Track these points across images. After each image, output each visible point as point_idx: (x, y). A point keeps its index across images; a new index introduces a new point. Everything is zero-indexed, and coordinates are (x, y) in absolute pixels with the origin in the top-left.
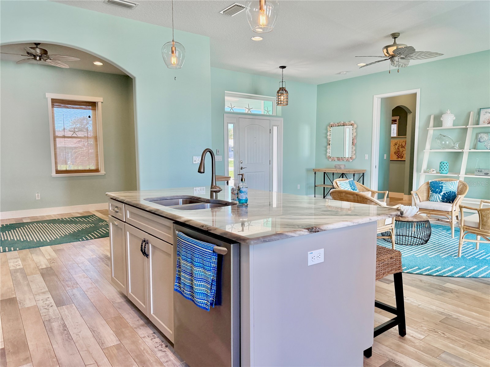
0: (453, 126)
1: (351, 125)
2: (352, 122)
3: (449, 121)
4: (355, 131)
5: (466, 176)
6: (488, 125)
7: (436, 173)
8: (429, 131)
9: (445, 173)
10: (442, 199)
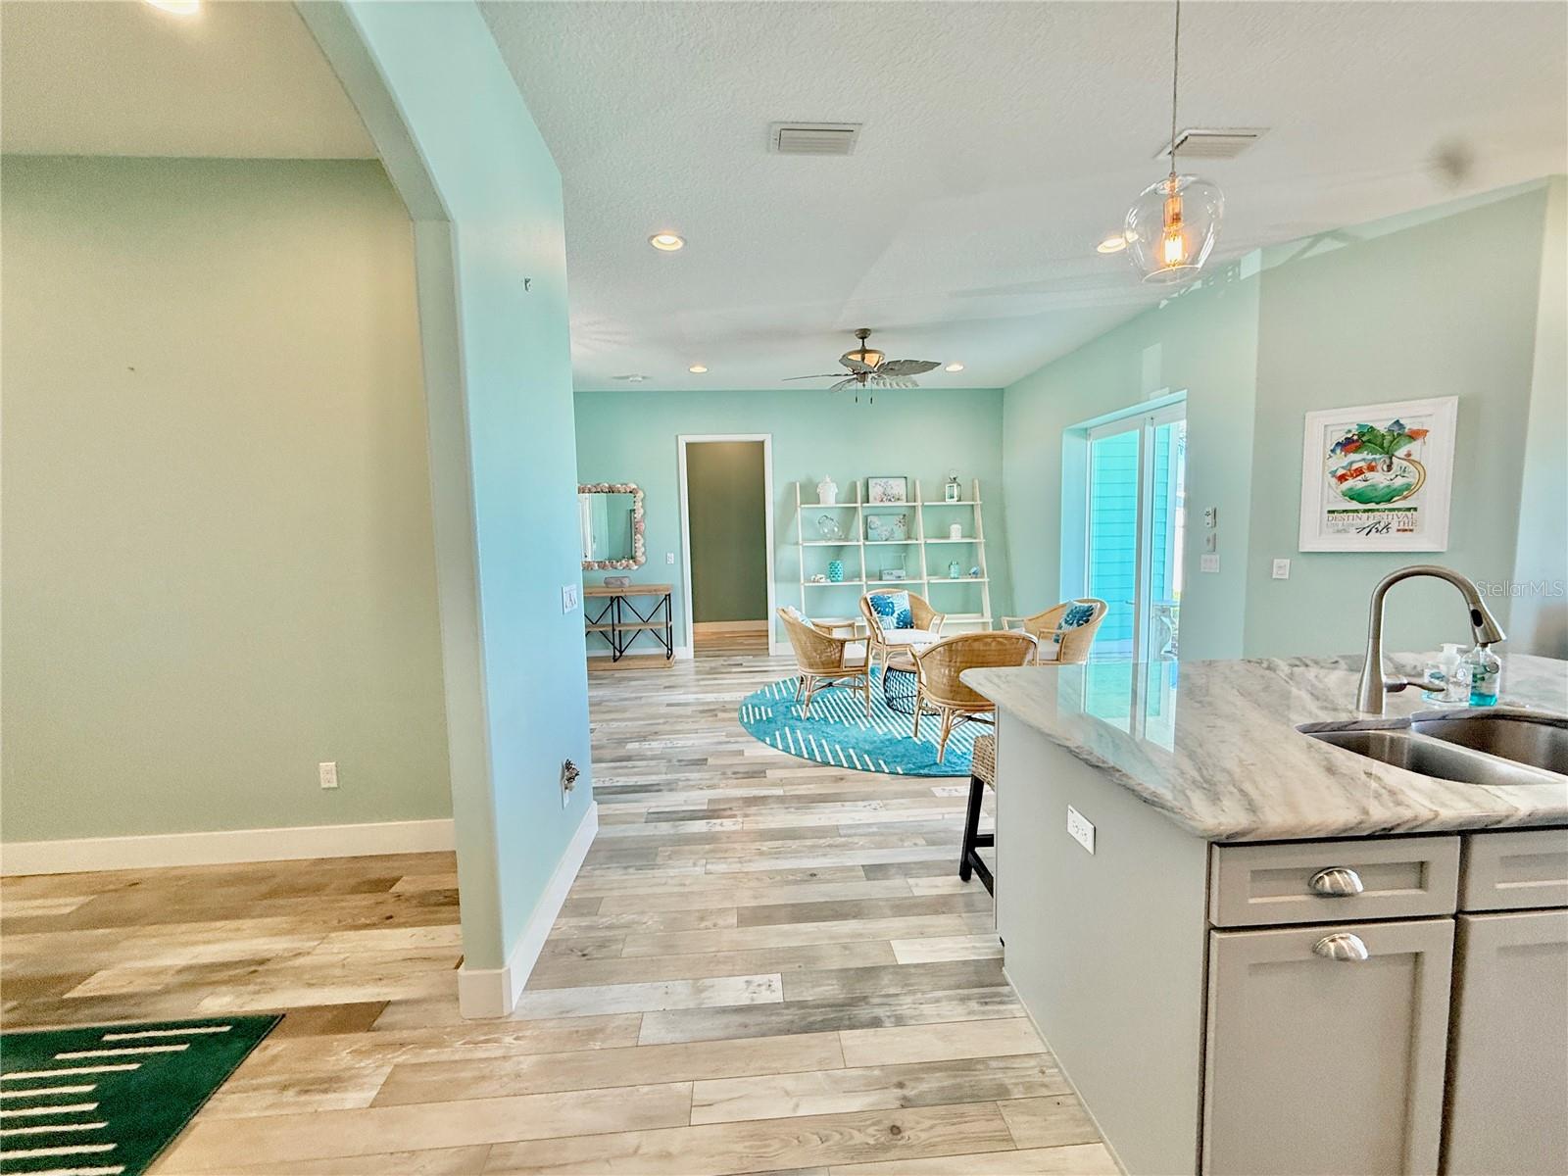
0: (837, 503)
1: (631, 492)
2: (634, 486)
3: (830, 495)
4: (640, 504)
5: (869, 583)
6: (882, 504)
7: (825, 582)
8: (799, 509)
9: (838, 581)
10: (898, 623)
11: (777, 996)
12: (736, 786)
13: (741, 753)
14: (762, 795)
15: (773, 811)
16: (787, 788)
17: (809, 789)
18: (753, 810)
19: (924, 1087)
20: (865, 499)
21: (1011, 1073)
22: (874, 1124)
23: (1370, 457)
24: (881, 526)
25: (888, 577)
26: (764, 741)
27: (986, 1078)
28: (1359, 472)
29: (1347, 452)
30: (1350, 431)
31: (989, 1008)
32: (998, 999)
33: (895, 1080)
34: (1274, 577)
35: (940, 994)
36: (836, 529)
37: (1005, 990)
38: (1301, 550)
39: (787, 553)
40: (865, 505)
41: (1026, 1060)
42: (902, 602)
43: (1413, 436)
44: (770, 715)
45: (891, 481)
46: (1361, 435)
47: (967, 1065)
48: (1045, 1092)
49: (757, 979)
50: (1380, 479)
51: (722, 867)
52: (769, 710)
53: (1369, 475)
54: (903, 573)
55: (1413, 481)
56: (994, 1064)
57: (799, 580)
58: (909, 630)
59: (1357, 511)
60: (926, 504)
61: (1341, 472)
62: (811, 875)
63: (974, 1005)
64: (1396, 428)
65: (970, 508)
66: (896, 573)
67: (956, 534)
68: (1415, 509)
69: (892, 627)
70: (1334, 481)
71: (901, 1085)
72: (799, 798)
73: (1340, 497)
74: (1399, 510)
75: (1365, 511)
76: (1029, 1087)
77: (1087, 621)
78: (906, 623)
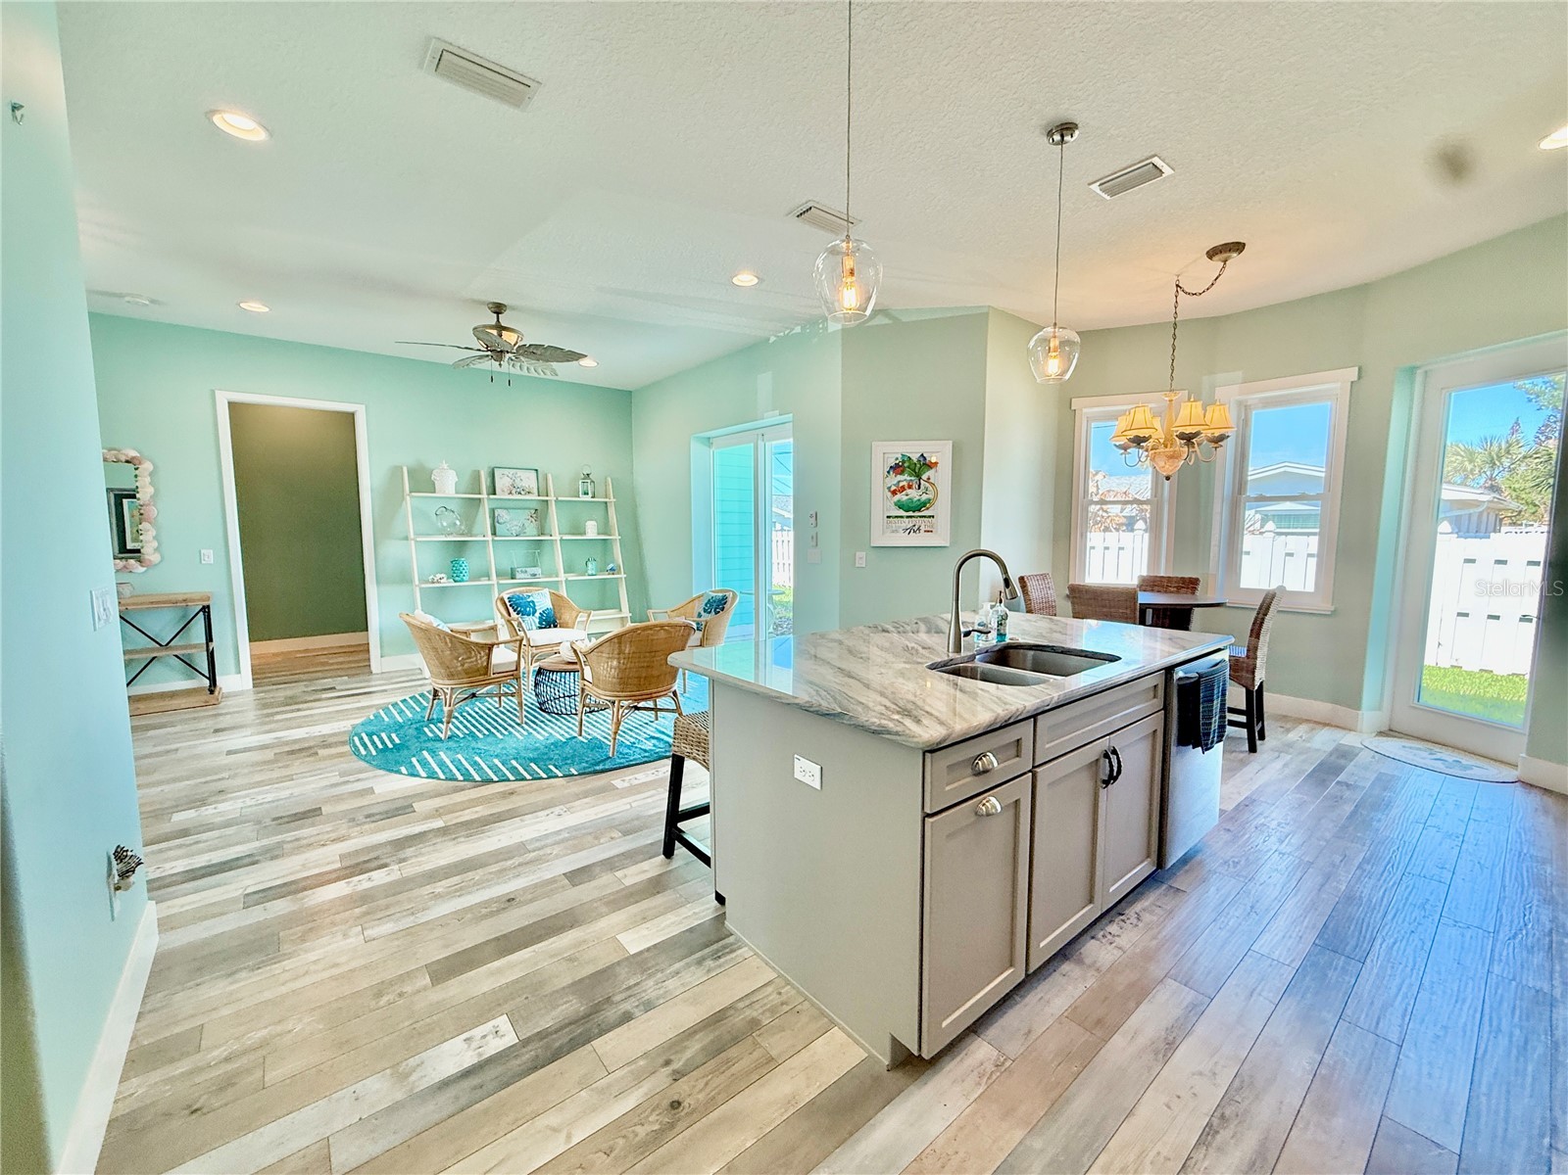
0: (457, 493)
2: (133, 453)
3: (448, 483)
4: (148, 479)
5: (501, 582)
6: (510, 497)
7: (447, 583)
8: (408, 498)
9: (462, 581)
10: (539, 623)
11: (510, 1039)
12: (373, 832)
13: (371, 791)
14: (416, 832)
15: (438, 846)
16: (445, 818)
17: (477, 812)
18: (409, 852)
19: (688, 1054)
20: (491, 490)
21: (756, 1006)
22: (653, 1110)
23: (909, 478)
24: (511, 521)
25: (523, 575)
26: (399, 772)
27: (737, 1020)
28: (903, 489)
29: (897, 474)
30: (897, 459)
31: (722, 960)
32: (727, 950)
33: (661, 1061)
34: (857, 565)
35: (677, 966)
36: (458, 523)
37: (731, 939)
38: (872, 545)
39: (393, 550)
40: (492, 497)
41: (765, 989)
42: (543, 602)
43: (930, 466)
44: (397, 741)
45: (520, 472)
46: (903, 462)
47: (719, 1017)
48: (786, 1008)
49: (478, 1032)
50: (914, 494)
51: (388, 927)
52: (394, 736)
53: (909, 491)
54: (537, 570)
55: (931, 496)
56: (741, 1005)
57: (410, 581)
58: (553, 630)
59: (902, 517)
60: (560, 499)
61: (893, 488)
62: (509, 901)
63: (709, 963)
64: (922, 459)
65: (603, 506)
66: (531, 570)
67: (592, 531)
68: (933, 517)
69: (534, 628)
70: (889, 494)
71: (668, 1063)
72: (466, 825)
73: (893, 507)
74: (925, 517)
75: (908, 517)
76: (773, 1010)
77: (723, 609)
78: (549, 622)
